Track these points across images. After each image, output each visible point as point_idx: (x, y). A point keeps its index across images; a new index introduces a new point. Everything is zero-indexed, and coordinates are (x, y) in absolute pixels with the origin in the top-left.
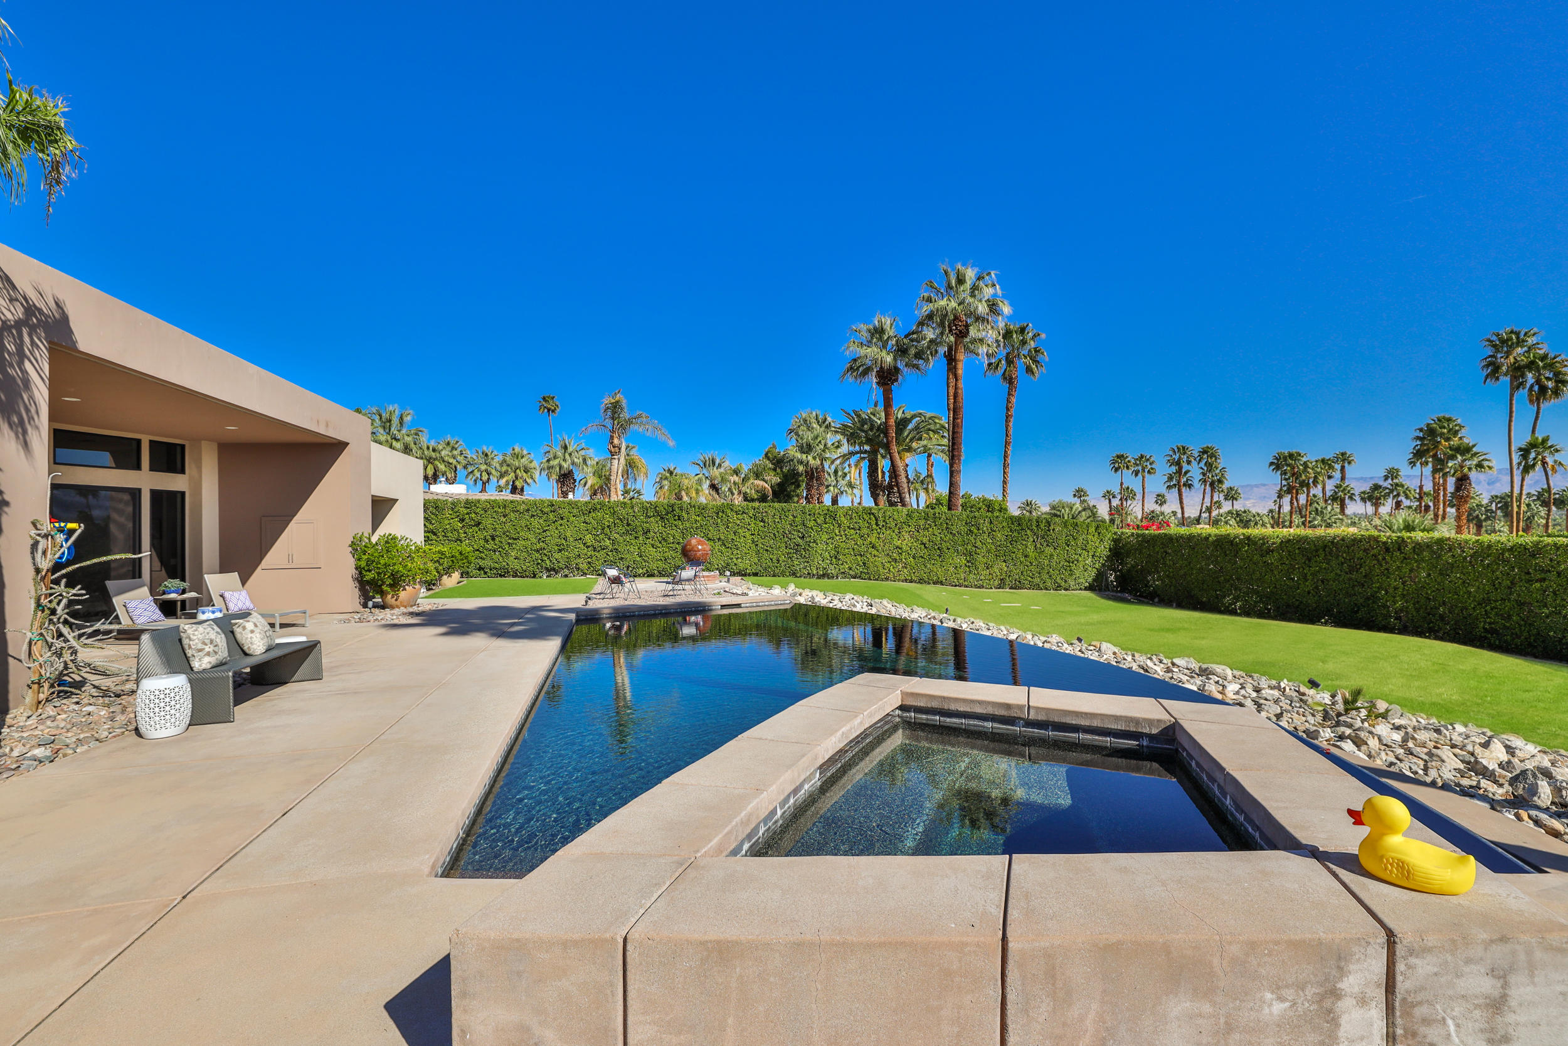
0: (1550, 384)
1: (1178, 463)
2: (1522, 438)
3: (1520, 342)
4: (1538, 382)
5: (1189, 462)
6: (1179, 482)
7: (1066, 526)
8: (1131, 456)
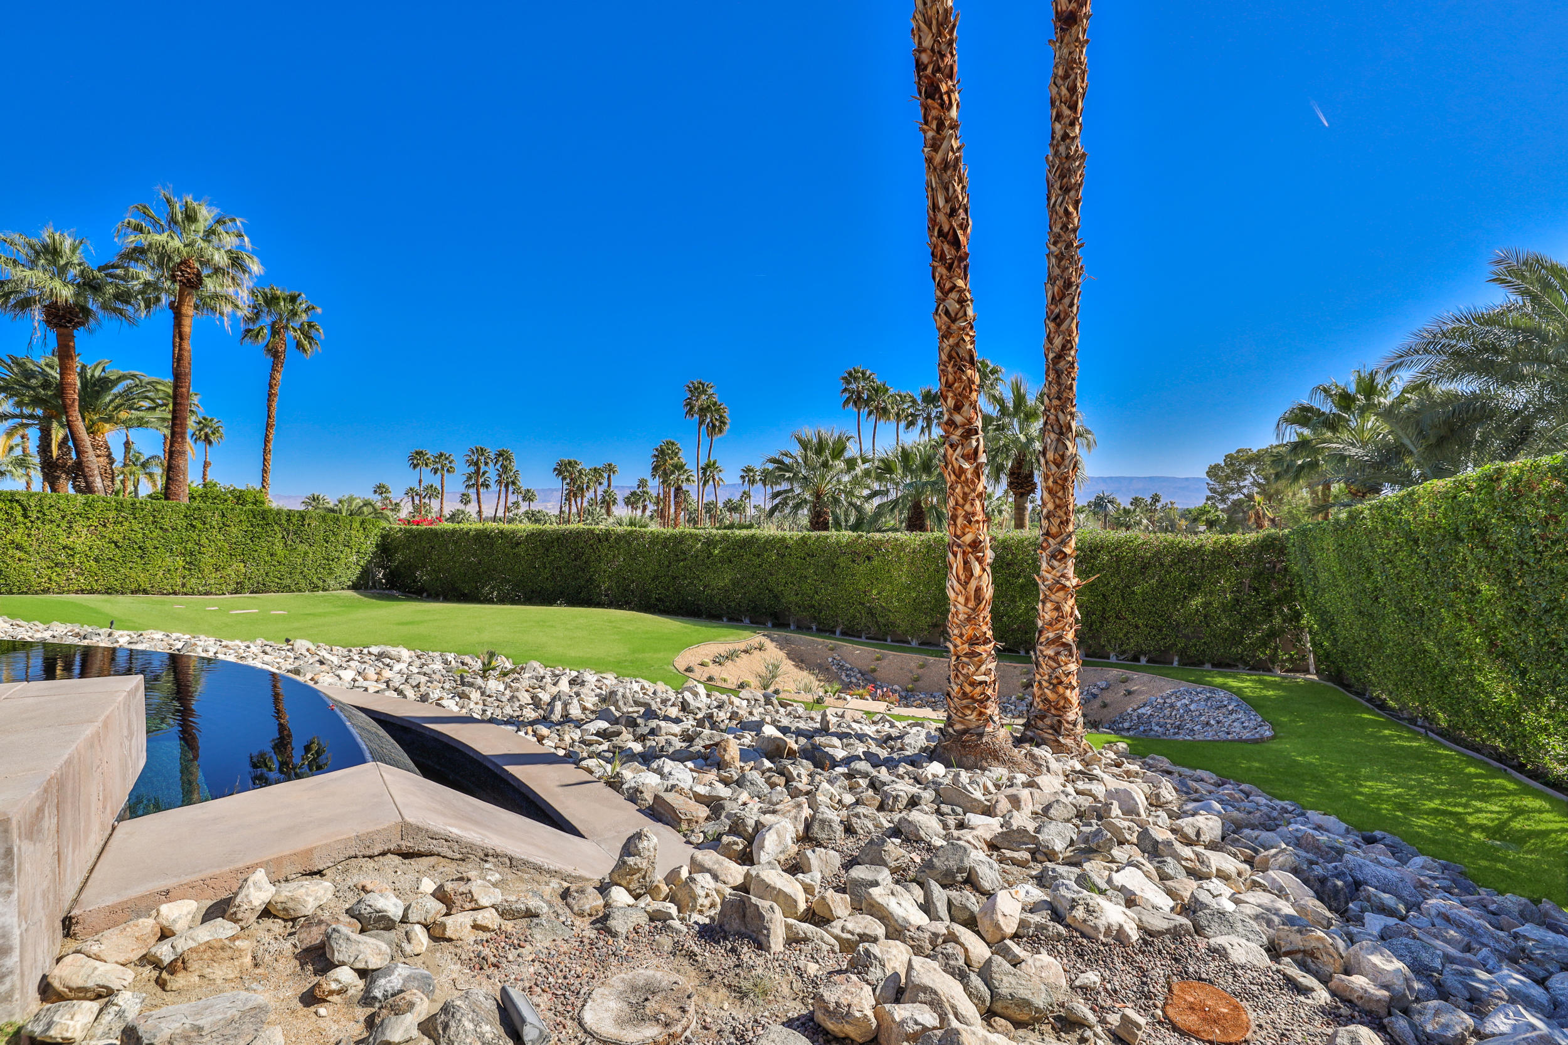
1: (476, 464)
2: (703, 460)
4: (712, 421)
6: (476, 481)
8: (430, 454)
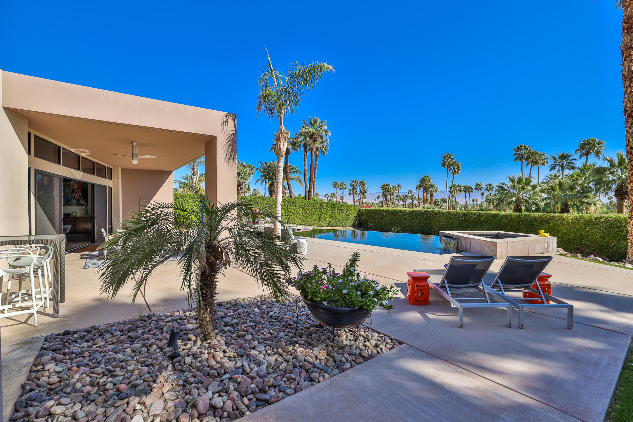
0: (457, 170)
1: (353, 186)
2: (450, 185)
3: (450, 158)
4: (454, 169)
5: (357, 186)
6: (353, 192)
7: (346, 207)
8: (340, 183)
